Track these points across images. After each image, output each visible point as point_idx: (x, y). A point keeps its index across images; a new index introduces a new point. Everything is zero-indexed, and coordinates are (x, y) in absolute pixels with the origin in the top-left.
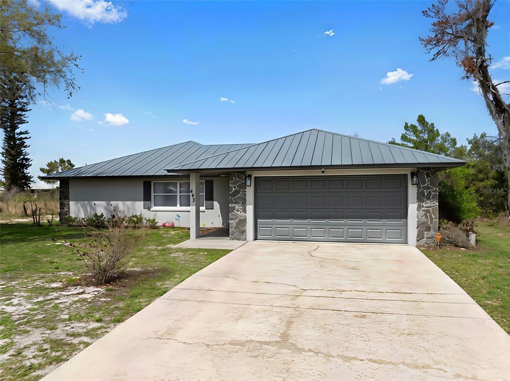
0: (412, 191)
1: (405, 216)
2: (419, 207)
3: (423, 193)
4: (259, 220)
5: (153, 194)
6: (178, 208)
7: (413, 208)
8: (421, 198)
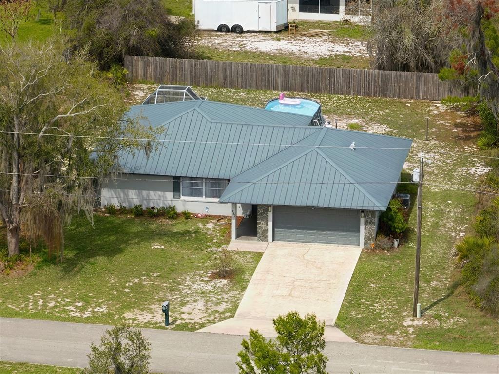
0: (362, 220)
1: (358, 231)
2: (365, 229)
3: (367, 221)
4: (276, 229)
5: (181, 187)
6: (204, 199)
7: (362, 228)
8: (366, 223)
